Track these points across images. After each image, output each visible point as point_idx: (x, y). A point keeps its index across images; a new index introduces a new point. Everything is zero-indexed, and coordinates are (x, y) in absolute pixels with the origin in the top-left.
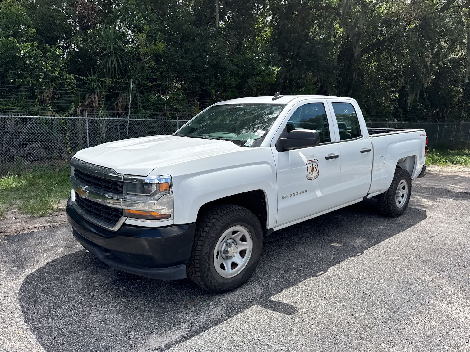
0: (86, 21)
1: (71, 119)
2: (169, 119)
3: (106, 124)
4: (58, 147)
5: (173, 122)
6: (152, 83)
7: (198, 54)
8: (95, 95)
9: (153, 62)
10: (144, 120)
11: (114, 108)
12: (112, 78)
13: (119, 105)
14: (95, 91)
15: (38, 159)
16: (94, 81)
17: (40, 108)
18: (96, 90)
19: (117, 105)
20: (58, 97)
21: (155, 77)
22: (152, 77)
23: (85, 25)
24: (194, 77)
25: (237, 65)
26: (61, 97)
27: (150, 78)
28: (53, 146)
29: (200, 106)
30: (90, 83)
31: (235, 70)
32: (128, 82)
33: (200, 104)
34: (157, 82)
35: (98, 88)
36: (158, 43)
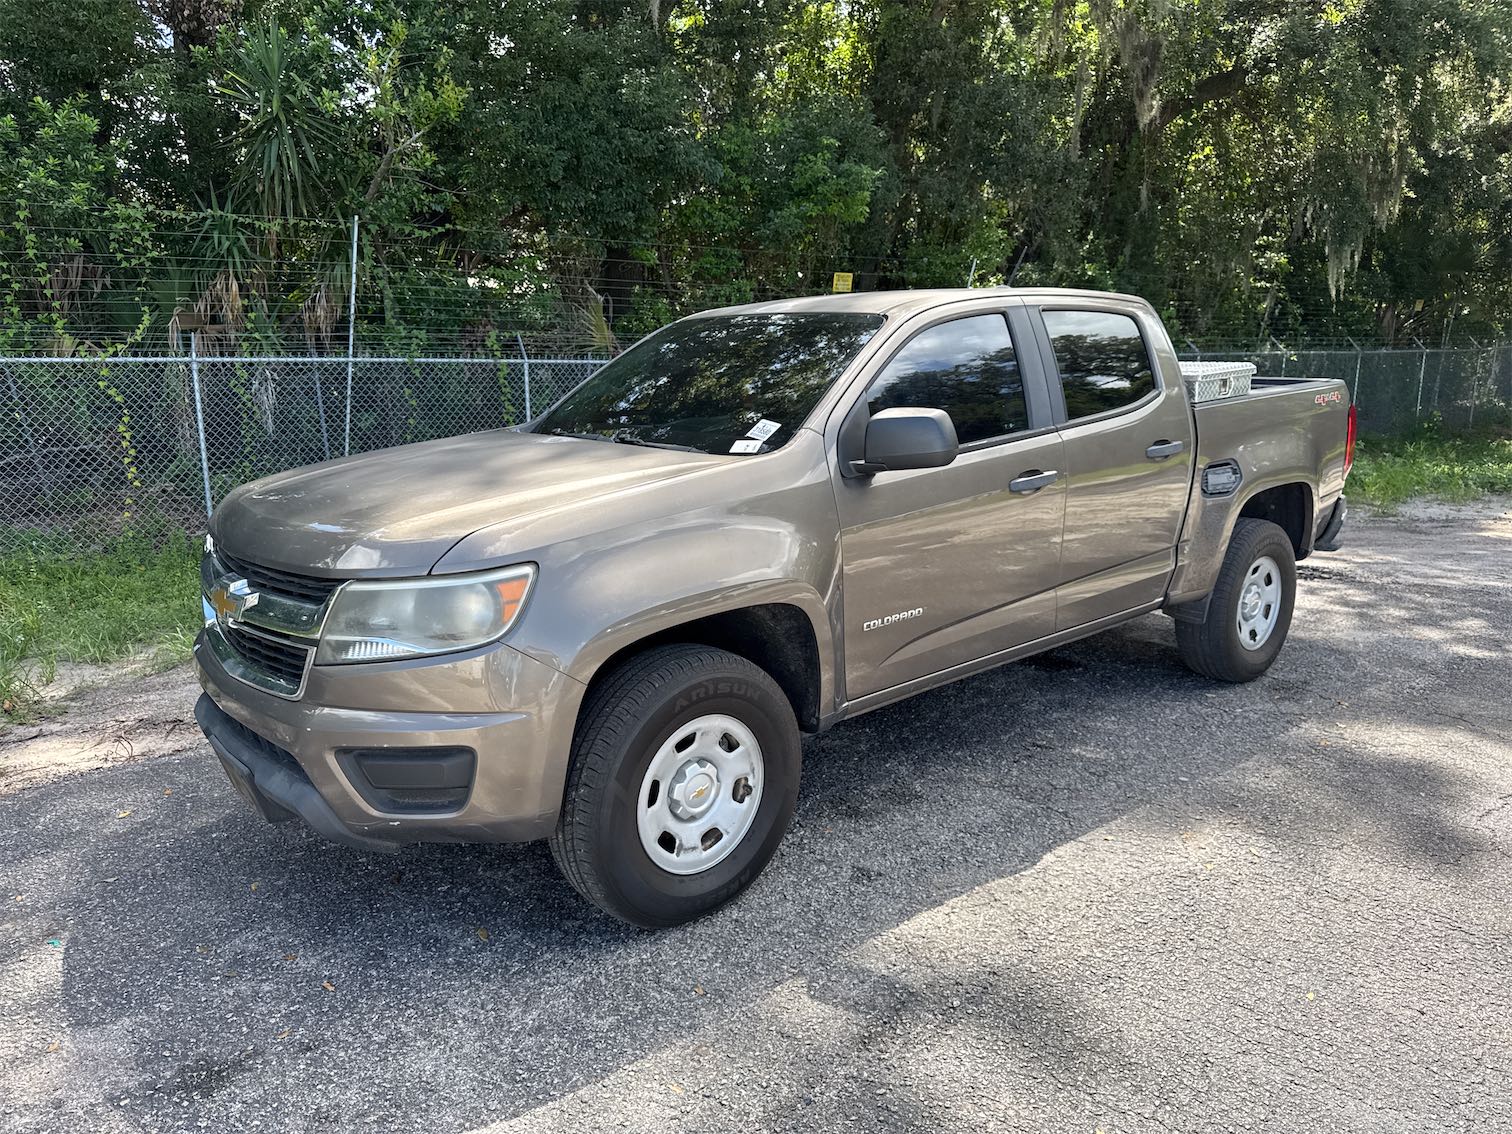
0: (186, 13)
1: (146, 365)
2: (494, 356)
3: (275, 380)
4: (101, 465)
5: (509, 365)
6: (428, 230)
7: (592, 126)
8: (227, 279)
9: (428, 155)
10: (404, 364)
11: (302, 321)
12: (284, 212)
13: (320, 312)
14: (227, 263)
15: (31, 511)
16: (221, 225)
17: (27, 327)
18: (230, 260)
19: (312, 309)
20: (104, 286)
21: (439, 209)
22: (430, 208)
23: (184, 27)
24: (583, 204)
25: (733, 164)
26: (116, 285)
27: (421, 212)
28: (84, 460)
29: (606, 310)
30: (206, 232)
31: (725, 178)
32: (342, 226)
33: (607, 301)
34: (448, 226)
35: (235, 252)
36: (441, 85)
